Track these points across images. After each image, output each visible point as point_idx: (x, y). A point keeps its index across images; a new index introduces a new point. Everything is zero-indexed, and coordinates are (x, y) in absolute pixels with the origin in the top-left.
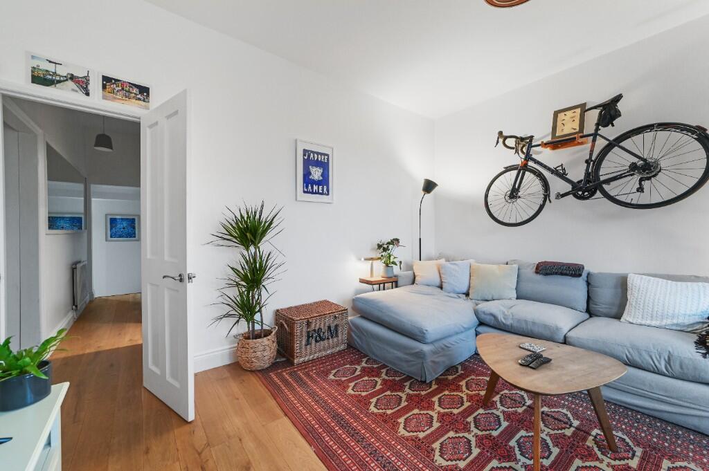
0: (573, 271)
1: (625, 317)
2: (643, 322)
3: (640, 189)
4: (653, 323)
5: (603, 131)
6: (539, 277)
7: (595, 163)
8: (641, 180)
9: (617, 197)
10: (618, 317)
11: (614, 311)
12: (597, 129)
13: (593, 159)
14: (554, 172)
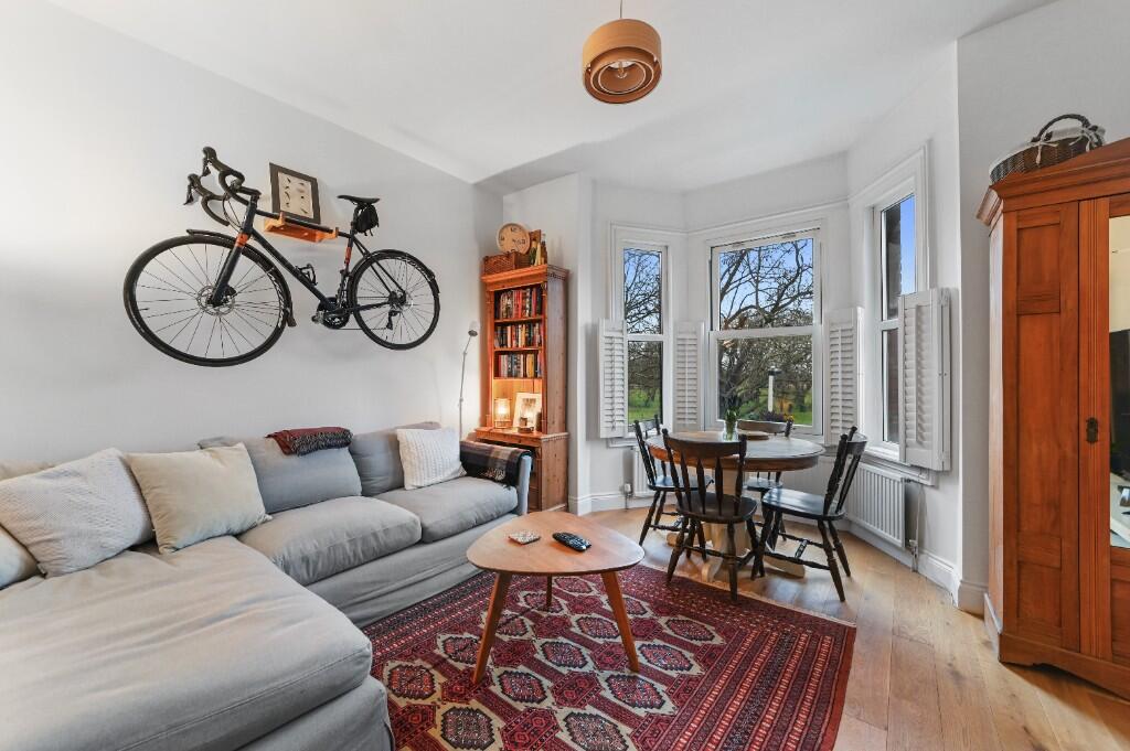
0: (339, 439)
1: (409, 482)
2: (430, 482)
3: (390, 325)
4: (439, 479)
5: (359, 236)
6: (294, 460)
7: (352, 278)
8: (392, 314)
9: (375, 332)
10: (401, 486)
11: (389, 481)
12: (353, 232)
13: (350, 270)
14: (297, 273)
